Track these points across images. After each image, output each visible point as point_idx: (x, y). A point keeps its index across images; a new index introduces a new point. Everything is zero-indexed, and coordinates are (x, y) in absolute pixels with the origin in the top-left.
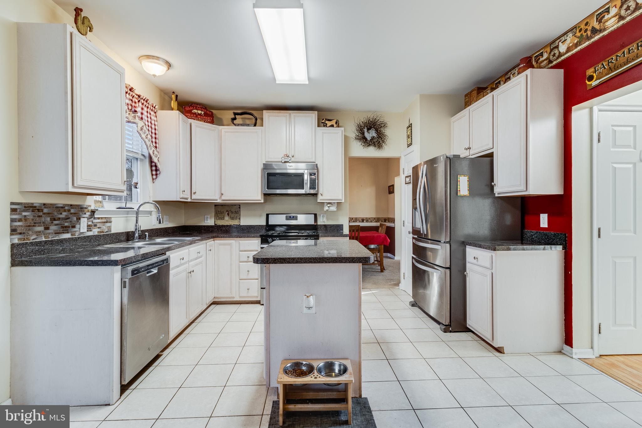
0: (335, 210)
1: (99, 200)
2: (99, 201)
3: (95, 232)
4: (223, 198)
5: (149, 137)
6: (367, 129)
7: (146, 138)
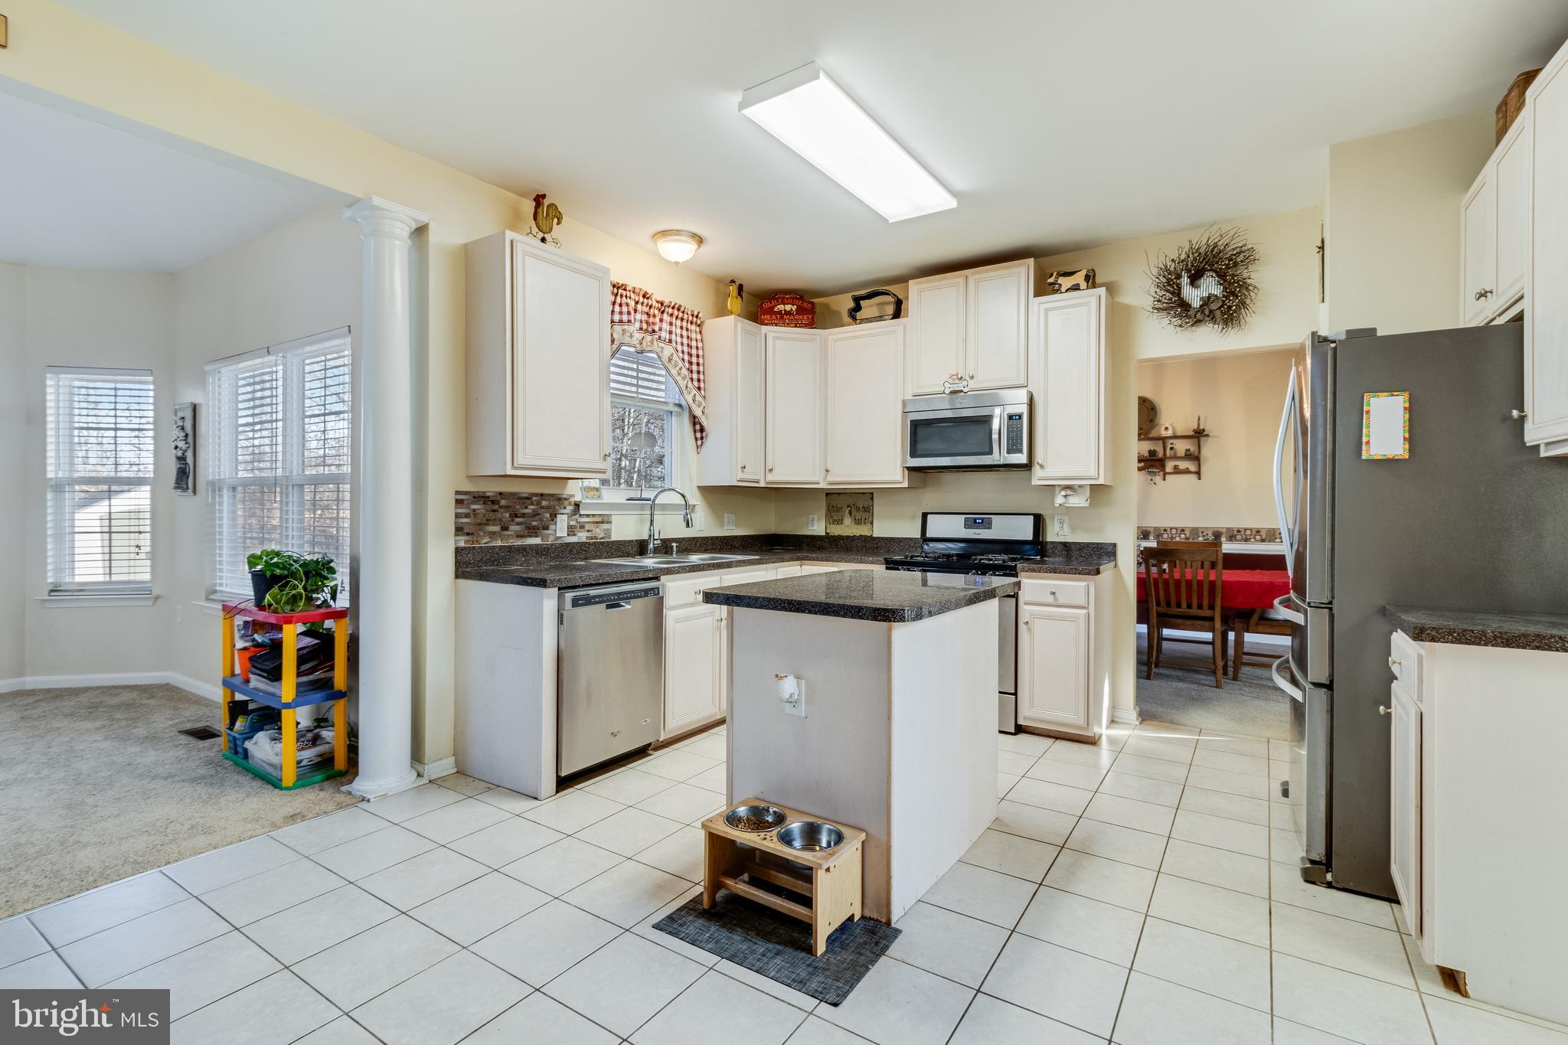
0: (1086, 504)
1: (596, 486)
2: (594, 488)
3: (582, 537)
4: (830, 478)
5: (685, 372)
6: (1188, 277)
7: (679, 374)
